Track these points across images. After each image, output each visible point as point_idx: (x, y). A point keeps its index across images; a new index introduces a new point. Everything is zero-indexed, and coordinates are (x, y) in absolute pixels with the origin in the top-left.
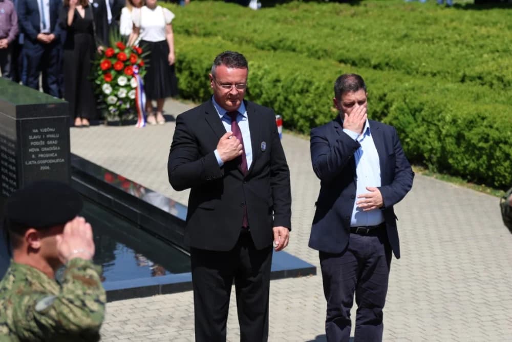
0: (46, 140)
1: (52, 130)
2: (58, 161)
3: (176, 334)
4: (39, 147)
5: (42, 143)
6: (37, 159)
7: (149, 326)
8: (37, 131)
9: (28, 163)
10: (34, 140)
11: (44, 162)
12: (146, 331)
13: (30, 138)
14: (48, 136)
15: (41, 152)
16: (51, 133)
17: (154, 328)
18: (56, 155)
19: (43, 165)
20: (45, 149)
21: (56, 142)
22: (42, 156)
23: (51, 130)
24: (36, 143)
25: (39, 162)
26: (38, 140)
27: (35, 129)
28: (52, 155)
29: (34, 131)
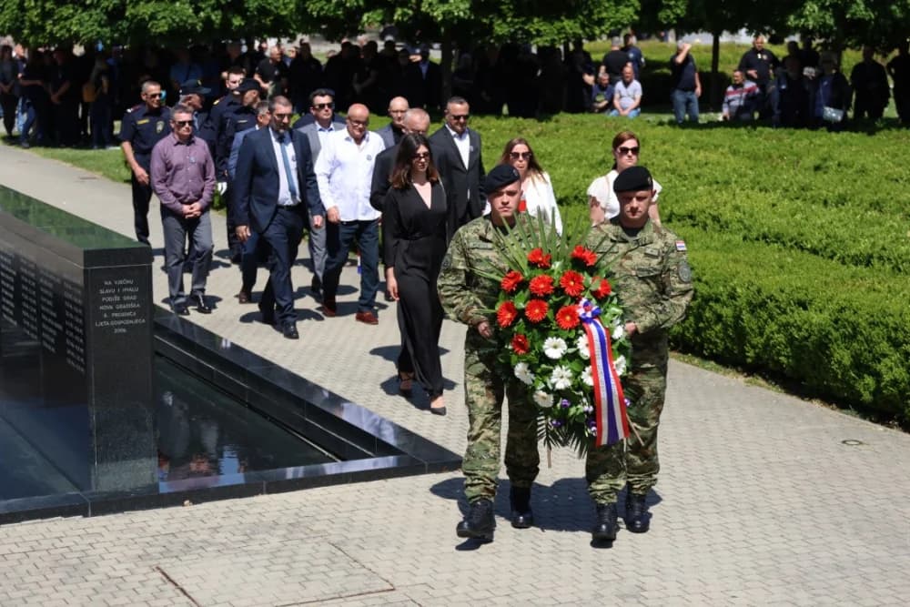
0: (121, 295)
1: (131, 282)
2: (137, 321)
3: (280, 545)
4: (113, 304)
5: (117, 298)
6: (110, 319)
7: (246, 535)
8: (110, 283)
9: (98, 324)
10: (106, 295)
11: (120, 322)
12: (243, 542)
13: (102, 292)
14: (125, 290)
15: (115, 310)
16: (129, 286)
17: (252, 536)
18: (134, 314)
19: (117, 327)
20: (121, 306)
21: (134, 298)
22: (116, 315)
23: (128, 282)
24: (109, 299)
25: (113, 323)
26: (111, 295)
27: (108, 280)
28: (129, 314)
29: (106, 283)
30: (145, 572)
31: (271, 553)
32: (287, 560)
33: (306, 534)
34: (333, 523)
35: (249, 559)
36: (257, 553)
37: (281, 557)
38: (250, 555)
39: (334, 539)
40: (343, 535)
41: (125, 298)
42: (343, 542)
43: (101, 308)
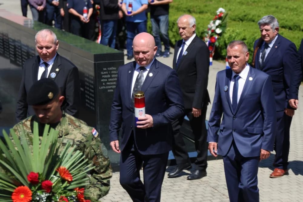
0: (111, 74)
3: (188, 187)
4: (107, 78)
5: (109, 76)
6: (106, 85)
7: (172, 183)
8: (106, 69)
9: (101, 88)
10: (104, 75)
11: (110, 87)
12: (171, 186)
13: (102, 73)
14: (112, 72)
15: (108, 81)
16: (114, 70)
17: (175, 184)
19: (109, 89)
20: (110, 80)
21: (116, 76)
22: (109, 83)
23: (114, 68)
24: (106, 76)
25: (107, 87)
26: (106, 74)
27: (105, 68)
28: (114, 83)
29: (104, 69)
30: (128, 199)
31: (185, 191)
32: (193, 194)
33: (199, 183)
34: (211, 178)
35: (174, 194)
36: (178, 191)
37: (189, 193)
38: (175, 192)
39: (212, 185)
40: (216, 183)
41: (113, 76)
42: (217, 186)
43: (102, 80)
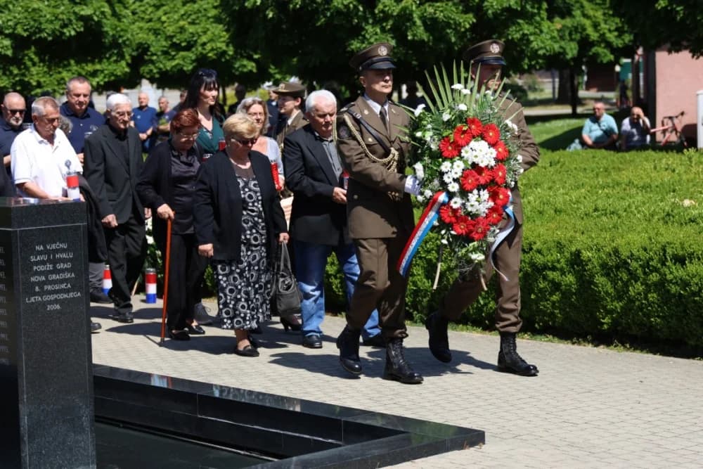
0: (55, 262)
1: (63, 246)
2: (71, 295)
4: (46, 273)
5: (50, 267)
6: (43, 293)
8: (42, 248)
9: (29, 300)
10: (37, 263)
11: (52, 297)
13: (33, 259)
14: (58, 256)
15: (48, 282)
16: (63, 251)
18: (69, 286)
19: (51, 302)
20: (54, 277)
21: (68, 265)
22: (49, 287)
24: (42, 268)
25: (47, 298)
26: (43, 263)
27: (39, 244)
28: (63, 286)
29: (37, 248)
41: (60, 266)
43: (33, 279)
